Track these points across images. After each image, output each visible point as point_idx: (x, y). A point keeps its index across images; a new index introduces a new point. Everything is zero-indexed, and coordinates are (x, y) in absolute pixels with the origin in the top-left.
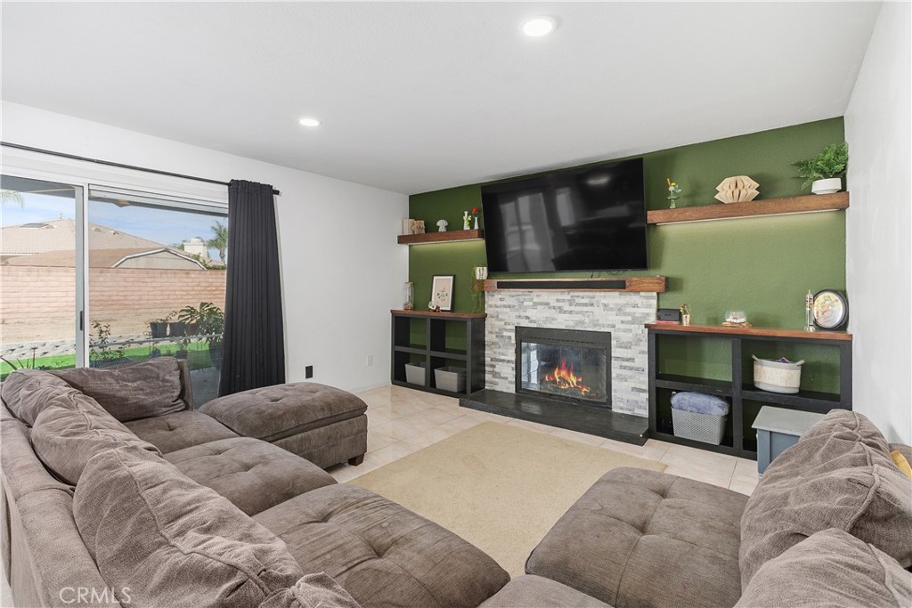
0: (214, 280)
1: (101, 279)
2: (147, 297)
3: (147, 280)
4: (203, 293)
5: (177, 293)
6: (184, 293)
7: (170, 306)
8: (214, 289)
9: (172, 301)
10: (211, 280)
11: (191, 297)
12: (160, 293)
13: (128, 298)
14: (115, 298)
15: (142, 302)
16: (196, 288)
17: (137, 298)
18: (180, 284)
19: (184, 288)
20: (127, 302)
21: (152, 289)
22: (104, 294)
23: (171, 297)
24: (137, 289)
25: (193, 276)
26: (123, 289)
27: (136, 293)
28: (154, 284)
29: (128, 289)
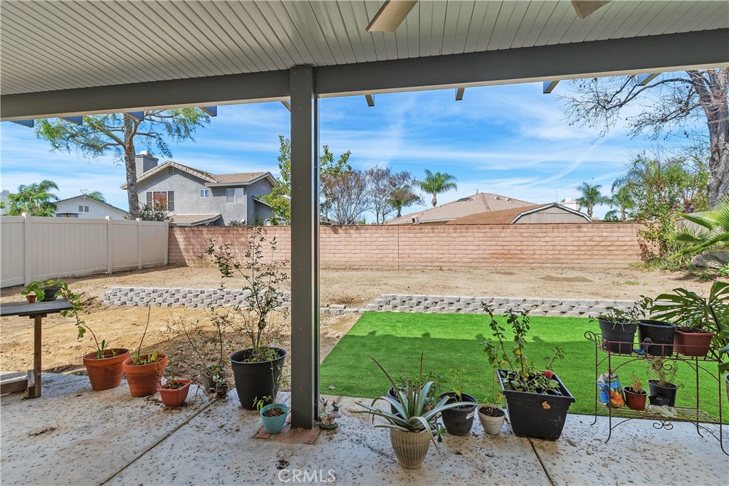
0: (609, 234)
1: (503, 234)
2: (540, 252)
3: (540, 235)
4: (595, 248)
5: (569, 248)
6: (576, 248)
7: (561, 261)
8: (609, 244)
9: (563, 257)
10: (605, 234)
11: (583, 253)
12: (551, 248)
13: (524, 252)
14: (513, 252)
15: (535, 256)
16: (588, 243)
17: (532, 252)
18: (572, 239)
19: (575, 243)
20: (522, 256)
21: (545, 244)
22: (505, 247)
23: (563, 252)
24: (532, 244)
25: (585, 230)
26: (519, 244)
27: (530, 248)
28: (546, 239)
29: (524, 243)
